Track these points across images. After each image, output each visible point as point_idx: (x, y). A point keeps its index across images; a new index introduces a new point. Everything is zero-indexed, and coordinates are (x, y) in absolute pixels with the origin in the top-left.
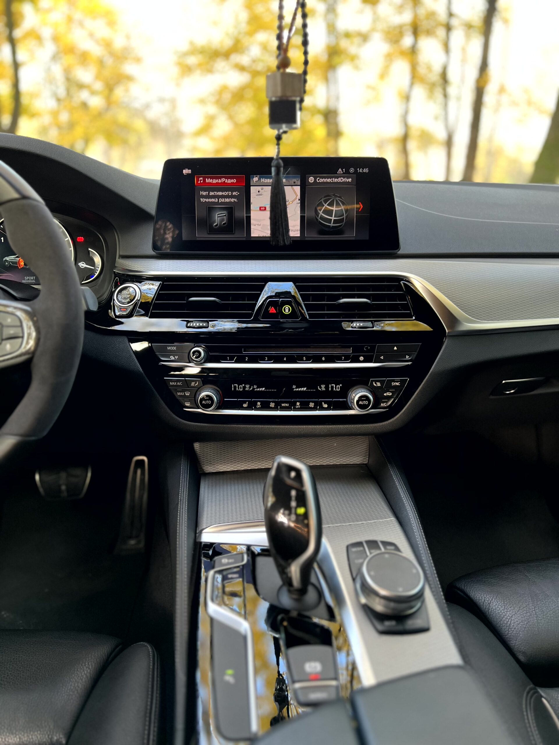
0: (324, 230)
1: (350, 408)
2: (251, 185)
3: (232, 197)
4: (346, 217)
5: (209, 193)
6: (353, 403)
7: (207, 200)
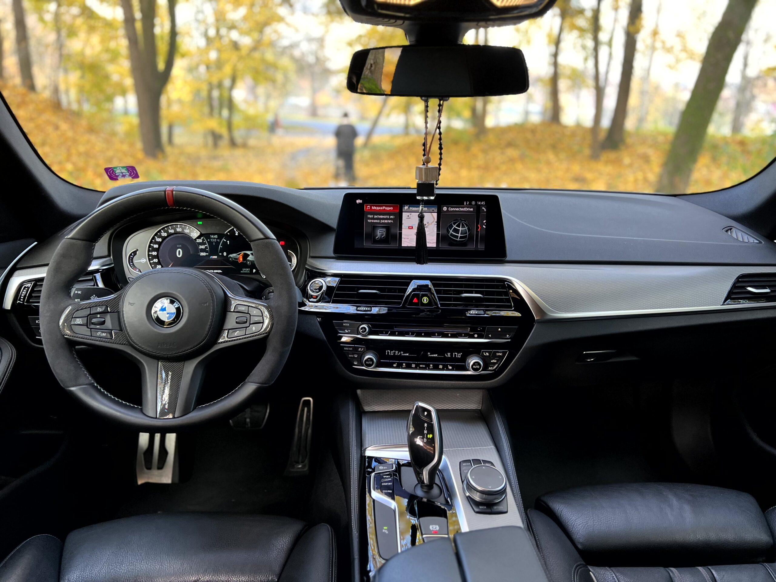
0: (453, 243)
1: (467, 370)
2: (403, 211)
3: (390, 219)
4: (469, 234)
5: (374, 216)
6: (469, 366)
7: (372, 221)
